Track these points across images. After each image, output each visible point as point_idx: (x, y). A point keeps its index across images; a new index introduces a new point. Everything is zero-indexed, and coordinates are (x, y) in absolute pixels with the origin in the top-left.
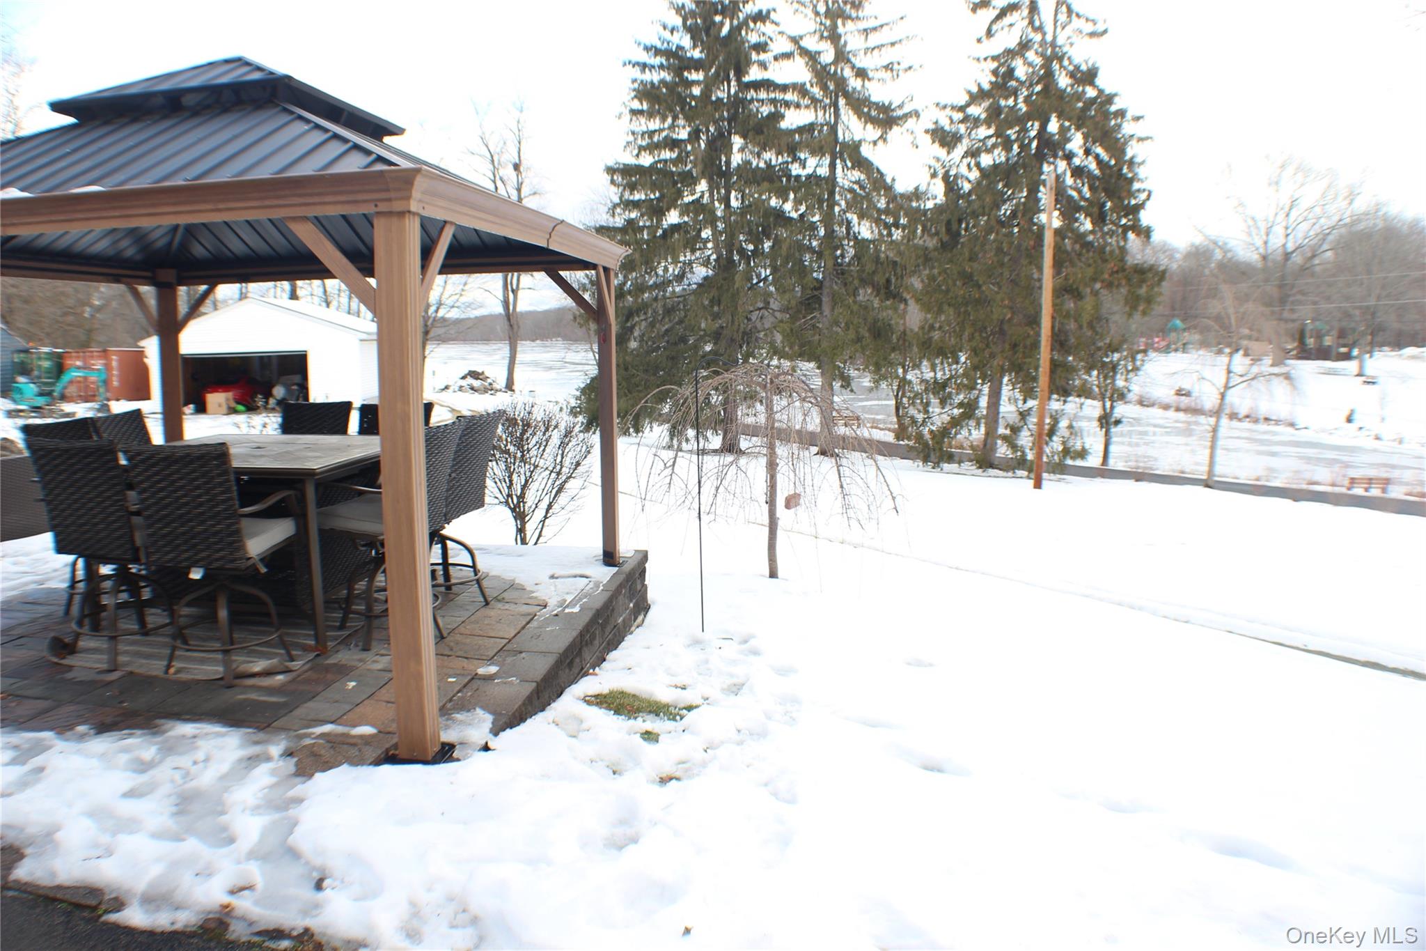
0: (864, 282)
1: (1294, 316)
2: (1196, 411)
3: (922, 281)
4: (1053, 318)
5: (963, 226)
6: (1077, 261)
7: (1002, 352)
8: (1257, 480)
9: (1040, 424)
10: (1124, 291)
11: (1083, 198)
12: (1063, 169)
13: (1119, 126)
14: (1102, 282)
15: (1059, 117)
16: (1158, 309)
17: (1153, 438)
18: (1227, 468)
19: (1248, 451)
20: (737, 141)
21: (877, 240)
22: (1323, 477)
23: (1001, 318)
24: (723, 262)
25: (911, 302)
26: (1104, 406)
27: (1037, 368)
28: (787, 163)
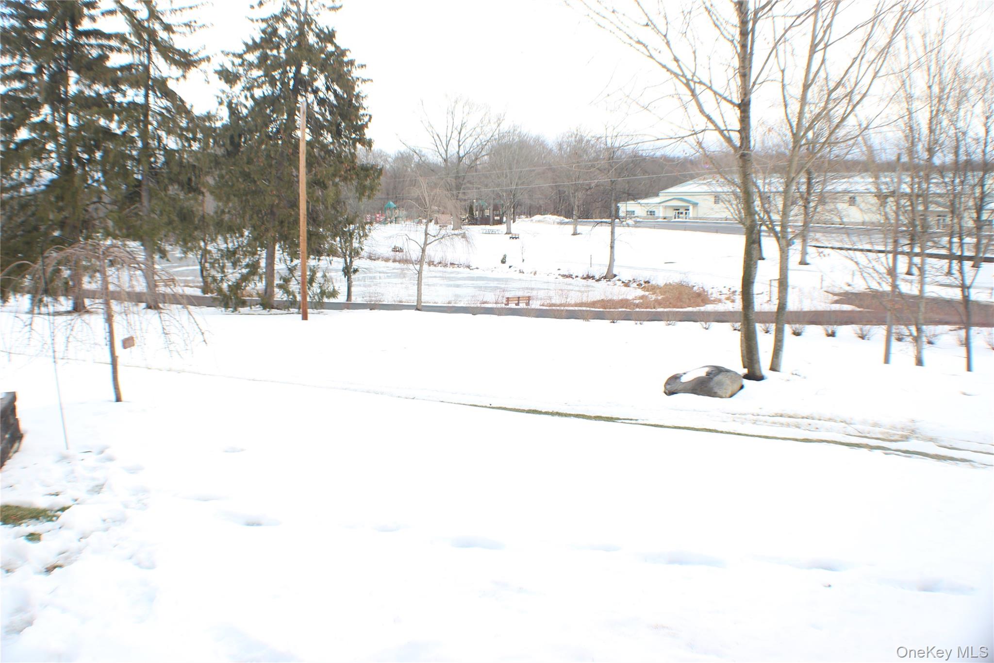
0: (172, 181)
1: (466, 198)
2: (406, 261)
3: (214, 179)
4: (308, 202)
5: (243, 140)
6: (322, 163)
7: (274, 227)
8: (449, 303)
9: (303, 275)
10: (355, 183)
11: (326, 120)
12: (312, 100)
13: (349, 72)
14: (340, 177)
15: (308, 64)
16: (378, 195)
17: (378, 281)
18: (428, 298)
19: (441, 285)
20: (73, 76)
21: (180, 150)
22: (491, 299)
23: (271, 203)
24: (65, 168)
25: (207, 194)
26: (346, 260)
27: (299, 237)
28: (112, 92)
